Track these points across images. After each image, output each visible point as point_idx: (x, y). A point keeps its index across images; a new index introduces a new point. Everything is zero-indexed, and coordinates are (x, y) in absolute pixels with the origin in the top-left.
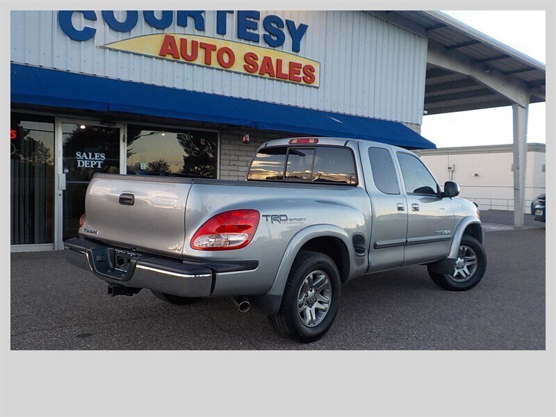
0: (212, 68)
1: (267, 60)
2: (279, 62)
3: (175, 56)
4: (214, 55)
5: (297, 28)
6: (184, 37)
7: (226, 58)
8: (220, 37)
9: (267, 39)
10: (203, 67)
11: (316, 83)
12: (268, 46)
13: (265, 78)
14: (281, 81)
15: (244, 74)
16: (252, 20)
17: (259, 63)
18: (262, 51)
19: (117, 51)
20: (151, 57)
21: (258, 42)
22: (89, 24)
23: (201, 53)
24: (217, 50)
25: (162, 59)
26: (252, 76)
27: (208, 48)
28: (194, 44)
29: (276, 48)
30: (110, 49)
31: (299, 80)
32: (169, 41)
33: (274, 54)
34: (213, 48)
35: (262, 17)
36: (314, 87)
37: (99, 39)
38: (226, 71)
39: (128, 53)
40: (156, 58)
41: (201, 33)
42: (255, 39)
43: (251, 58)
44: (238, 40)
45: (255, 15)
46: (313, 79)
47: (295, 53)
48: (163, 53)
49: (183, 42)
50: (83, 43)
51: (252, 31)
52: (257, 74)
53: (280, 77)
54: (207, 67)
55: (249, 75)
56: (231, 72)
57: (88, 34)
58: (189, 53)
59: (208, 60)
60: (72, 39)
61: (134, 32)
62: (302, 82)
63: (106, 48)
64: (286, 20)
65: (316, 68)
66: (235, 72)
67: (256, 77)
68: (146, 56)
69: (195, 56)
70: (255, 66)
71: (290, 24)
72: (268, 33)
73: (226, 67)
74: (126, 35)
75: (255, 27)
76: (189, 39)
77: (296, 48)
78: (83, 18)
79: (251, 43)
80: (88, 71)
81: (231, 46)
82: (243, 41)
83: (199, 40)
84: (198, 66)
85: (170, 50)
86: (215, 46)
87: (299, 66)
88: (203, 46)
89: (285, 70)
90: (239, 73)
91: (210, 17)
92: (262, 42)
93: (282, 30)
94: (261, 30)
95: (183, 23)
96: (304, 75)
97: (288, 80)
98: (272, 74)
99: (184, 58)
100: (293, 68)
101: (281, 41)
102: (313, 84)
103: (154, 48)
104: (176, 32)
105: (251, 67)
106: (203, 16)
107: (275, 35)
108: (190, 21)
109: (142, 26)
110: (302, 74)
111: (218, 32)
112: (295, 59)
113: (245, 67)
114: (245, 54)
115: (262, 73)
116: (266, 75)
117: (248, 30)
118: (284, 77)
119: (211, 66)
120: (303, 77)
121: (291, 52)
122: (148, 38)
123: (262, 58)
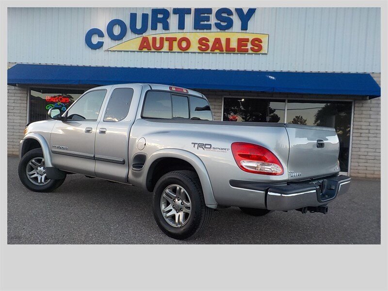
0: (175, 52)
1: (217, 41)
2: (228, 40)
3: (149, 49)
4: (175, 44)
5: (245, 13)
6: (154, 36)
7: (184, 44)
8: (181, 31)
9: (218, 26)
10: (168, 52)
11: (264, 50)
12: (219, 30)
13: (216, 53)
14: (231, 53)
15: (199, 53)
16: (206, 15)
17: (211, 44)
18: (212, 35)
19: (115, 51)
20: (134, 52)
21: (210, 29)
22: (101, 40)
23: (166, 44)
24: (178, 40)
25: (141, 52)
26: (205, 53)
27: (171, 40)
28: (162, 39)
29: (226, 31)
30: (111, 51)
31: (247, 50)
32: (145, 40)
33: (223, 36)
34: (175, 39)
35: (214, 12)
36: (262, 54)
37: (105, 47)
38: (185, 53)
40: (137, 52)
41: (167, 32)
42: (209, 27)
43: (203, 42)
44: (195, 31)
45: (209, 11)
46: (260, 48)
47: (244, 31)
48: (141, 48)
49: (154, 39)
50: (97, 50)
51: (206, 23)
52: (209, 51)
53: (230, 50)
54: (171, 52)
55: (203, 53)
56: (188, 53)
57: (100, 45)
58: (158, 45)
59: (171, 48)
60: (92, 49)
61: (124, 39)
62: (250, 52)
63: (109, 51)
64: (236, 9)
65: (264, 39)
66: (191, 53)
67: (209, 53)
68: (131, 51)
69: (162, 46)
70: (207, 46)
71: (239, 11)
72: (219, 22)
73: (184, 50)
74: (120, 42)
75: (208, 19)
76: (158, 37)
77: (244, 27)
78: (97, 37)
79: (205, 31)
80: (100, 65)
81: (188, 36)
82: (198, 31)
83: (165, 36)
84: (164, 52)
85: (145, 46)
86: (176, 38)
87: (247, 40)
88: (167, 39)
89: (234, 44)
90: (195, 53)
91: (173, 20)
92: (214, 29)
93: (231, 17)
94: (213, 20)
95: (154, 28)
96: (252, 46)
97: (236, 52)
98: (221, 49)
99: (154, 49)
100: (242, 42)
101: (230, 24)
102: (262, 52)
103: (136, 47)
104: (150, 34)
105: (204, 47)
106: (168, 20)
107: (225, 22)
108: (160, 26)
109: (130, 35)
110: (249, 46)
111: (179, 28)
112: (243, 35)
113: (200, 48)
114: (200, 40)
115: (213, 50)
116: (217, 51)
117: (202, 23)
118: (233, 50)
119: (173, 51)
120: (251, 48)
121: (240, 31)
122: (133, 41)
123: (213, 40)
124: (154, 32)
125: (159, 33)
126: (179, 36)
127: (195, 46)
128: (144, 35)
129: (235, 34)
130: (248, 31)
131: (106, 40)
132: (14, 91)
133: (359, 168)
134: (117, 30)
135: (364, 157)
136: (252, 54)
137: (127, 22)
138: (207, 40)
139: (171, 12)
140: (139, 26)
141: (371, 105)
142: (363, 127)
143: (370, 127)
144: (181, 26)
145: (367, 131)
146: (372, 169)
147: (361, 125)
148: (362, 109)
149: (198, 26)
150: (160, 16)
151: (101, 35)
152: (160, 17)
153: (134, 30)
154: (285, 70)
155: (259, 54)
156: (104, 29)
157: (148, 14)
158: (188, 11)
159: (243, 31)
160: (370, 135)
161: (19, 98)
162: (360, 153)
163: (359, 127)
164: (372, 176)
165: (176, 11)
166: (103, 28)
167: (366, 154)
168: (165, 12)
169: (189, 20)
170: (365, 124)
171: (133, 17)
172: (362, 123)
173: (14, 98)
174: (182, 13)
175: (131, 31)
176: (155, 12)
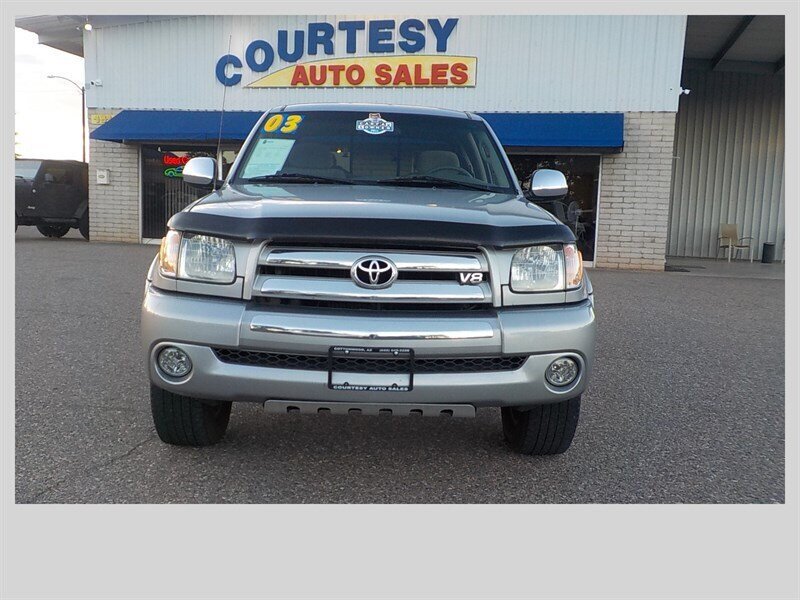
0: (343, 87)
1: (403, 69)
2: (418, 68)
3: (306, 83)
4: (343, 75)
5: (443, 26)
6: (313, 64)
7: (355, 75)
8: (350, 55)
9: (403, 46)
10: (333, 88)
11: (471, 81)
12: (405, 53)
13: (402, 87)
14: (422, 87)
15: (377, 87)
17: (393, 74)
18: (395, 60)
19: (258, 88)
20: (285, 88)
21: (393, 51)
22: (237, 71)
23: (330, 75)
24: (346, 68)
25: (295, 88)
26: (386, 87)
27: (337, 70)
28: (323, 68)
29: (415, 53)
30: (252, 88)
31: (445, 82)
32: (300, 70)
33: (410, 61)
34: (342, 68)
35: (398, 25)
36: (467, 87)
37: (244, 82)
38: (357, 88)
39: (267, 88)
40: (289, 88)
41: (332, 57)
42: (390, 49)
43: (381, 70)
44: (371, 55)
45: (391, 24)
46: (465, 78)
47: (443, 54)
48: (295, 83)
49: (313, 69)
50: (233, 87)
51: (386, 42)
52: (391, 84)
53: (421, 83)
54: (337, 88)
55: (382, 88)
56: (362, 87)
57: (237, 79)
58: (318, 78)
59: (336, 81)
60: (225, 85)
61: (271, 70)
62: (450, 84)
63: (249, 87)
64: (429, 21)
65: (471, 65)
66: (366, 87)
67: (392, 87)
68: (280, 88)
69: (323, 79)
70: (389, 77)
71: (434, 23)
72: (405, 40)
73: (356, 84)
74: (264, 74)
75: (389, 36)
76: (318, 66)
77: (441, 47)
78: (233, 67)
79: (385, 54)
80: (238, 108)
81: (360, 63)
82: (375, 54)
83: (327, 64)
84: (328, 88)
85: (300, 78)
86: (344, 66)
87: (445, 67)
88: (332, 68)
89: (427, 74)
90: (371, 87)
91: (340, 39)
92: (398, 50)
93: (422, 32)
94: (397, 38)
95: (313, 51)
96: (453, 76)
97: (430, 85)
98: (409, 82)
99: (314, 83)
100: (438, 70)
101: (420, 44)
102: (467, 84)
103: (287, 80)
104: (307, 61)
105: (383, 79)
106: (332, 40)
107: (413, 40)
108: (320, 48)
109: (278, 62)
110: (449, 75)
111: (348, 52)
112: (441, 60)
113: (377, 80)
114: (377, 67)
115: (396, 83)
116: (402, 84)
117: (381, 42)
118: (426, 82)
119: (341, 85)
120: (451, 79)
121: (436, 53)
122: (282, 72)
123: (397, 68)
124: (312, 58)
125: (320, 59)
126: (348, 63)
127: (371, 78)
128: (299, 63)
129: (428, 58)
130: (446, 53)
131: (245, 71)
132: (121, 150)
133: (610, 254)
134: (260, 57)
135: (615, 238)
136: (453, 87)
137: (275, 45)
138: (389, 68)
139: (336, 26)
140: (291, 50)
141: (626, 161)
142: (615, 194)
143: (624, 194)
144: (351, 48)
145: (621, 200)
146: (627, 255)
147: (612, 191)
148: (613, 166)
149: (375, 47)
150: (321, 34)
151: (238, 64)
152: (319, 35)
153: (285, 56)
154: (501, 110)
155: (464, 87)
156: (241, 56)
157: (303, 32)
158: (360, 25)
159: (440, 53)
160: (624, 205)
161: (127, 160)
162: (610, 233)
163: (609, 194)
164: (628, 266)
165: (343, 26)
166: (240, 53)
167: (618, 233)
168: (328, 29)
169: (362, 38)
170: (618, 189)
171: (283, 36)
172: (613, 188)
173: (120, 160)
174: (351, 28)
175: (281, 57)
176: (314, 28)
